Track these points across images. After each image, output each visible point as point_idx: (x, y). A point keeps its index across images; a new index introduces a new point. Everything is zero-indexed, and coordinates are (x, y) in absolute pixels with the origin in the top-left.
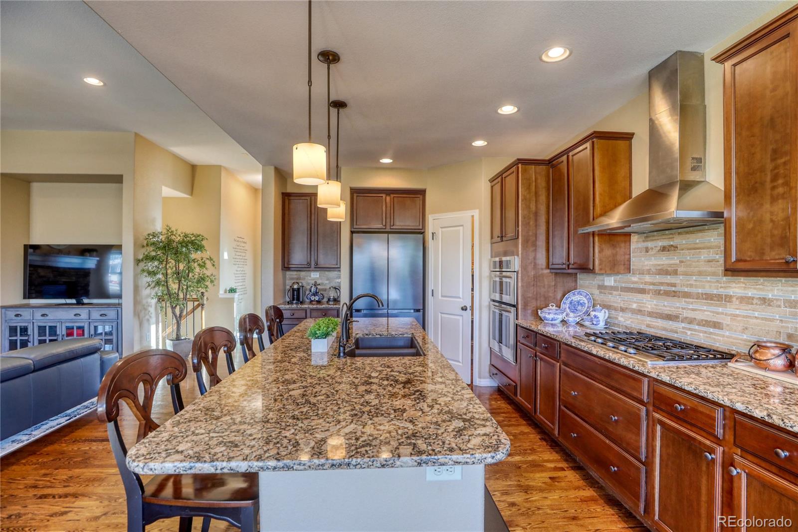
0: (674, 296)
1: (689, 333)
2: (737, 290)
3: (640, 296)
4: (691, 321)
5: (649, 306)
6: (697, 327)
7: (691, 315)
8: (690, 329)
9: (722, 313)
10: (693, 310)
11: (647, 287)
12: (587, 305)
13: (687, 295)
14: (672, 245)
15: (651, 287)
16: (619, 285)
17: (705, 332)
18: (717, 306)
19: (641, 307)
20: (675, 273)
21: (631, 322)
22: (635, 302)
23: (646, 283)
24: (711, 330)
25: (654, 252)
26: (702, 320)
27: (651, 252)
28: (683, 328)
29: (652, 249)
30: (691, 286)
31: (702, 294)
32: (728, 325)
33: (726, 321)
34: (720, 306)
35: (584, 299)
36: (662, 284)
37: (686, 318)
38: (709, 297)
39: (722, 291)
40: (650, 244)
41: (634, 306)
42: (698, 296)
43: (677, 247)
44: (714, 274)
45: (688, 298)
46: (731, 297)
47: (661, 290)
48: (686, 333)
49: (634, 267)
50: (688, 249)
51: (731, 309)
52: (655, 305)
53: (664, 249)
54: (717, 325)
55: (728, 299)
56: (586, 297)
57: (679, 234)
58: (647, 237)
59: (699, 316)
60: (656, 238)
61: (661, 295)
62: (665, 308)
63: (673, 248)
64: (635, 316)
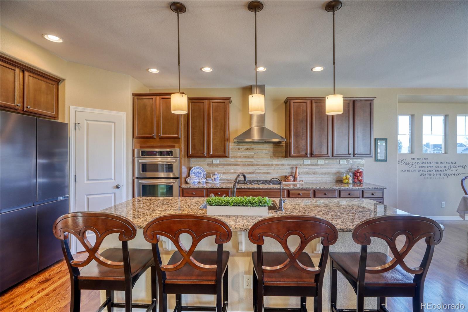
0: (252, 166)
1: (258, 177)
2: (275, 162)
3: (235, 167)
4: (259, 173)
5: (240, 170)
6: (261, 175)
7: (259, 171)
8: (259, 176)
9: (270, 169)
10: (260, 169)
11: (239, 163)
12: (202, 173)
13: (257, 165)
14: (251, 148)
15: (241, 163)
16: (223, 163)
17: (265, 176)
18: (268, 167)
19: (235, 171)
20: (253, 157)
21: (230, 177)
22: (233, 170)
23: (238, 162)
24: (267, 175)
25: (243, 150)
26: (263, 172)
27: (241, 150)
28: (256, 176)
29: (242, 149)
30: (259, 162)
31: (263, 164)
32: (272, 173)
33: (271, 171)
34: (270, 167)
35: (200, 171)
36: (246, 161)
37: (257, 172)
38: (266, 165)
39: (270, 163)
40: (240, 147)
41: (232, 171)
42: (262, 165)
43: (253, 149)
44: (267, 158)
45: (257, 166)
46: (273, 164)
47: (246, 164)
48: (257, 177)
49: (231, 155)
50: (258, 150)
51: (273, 168)
52: (243, 169)
53: (247, 149)
54: (268, 173)
55: (272, 165)
56: (201, 169)
57: (254, 144)
58: (239, 144)
59: (262, 171)
60: (244, 145)
61: (246, 165)
62: (248, 170)
63: (251, 149)
64: (232, 175)
